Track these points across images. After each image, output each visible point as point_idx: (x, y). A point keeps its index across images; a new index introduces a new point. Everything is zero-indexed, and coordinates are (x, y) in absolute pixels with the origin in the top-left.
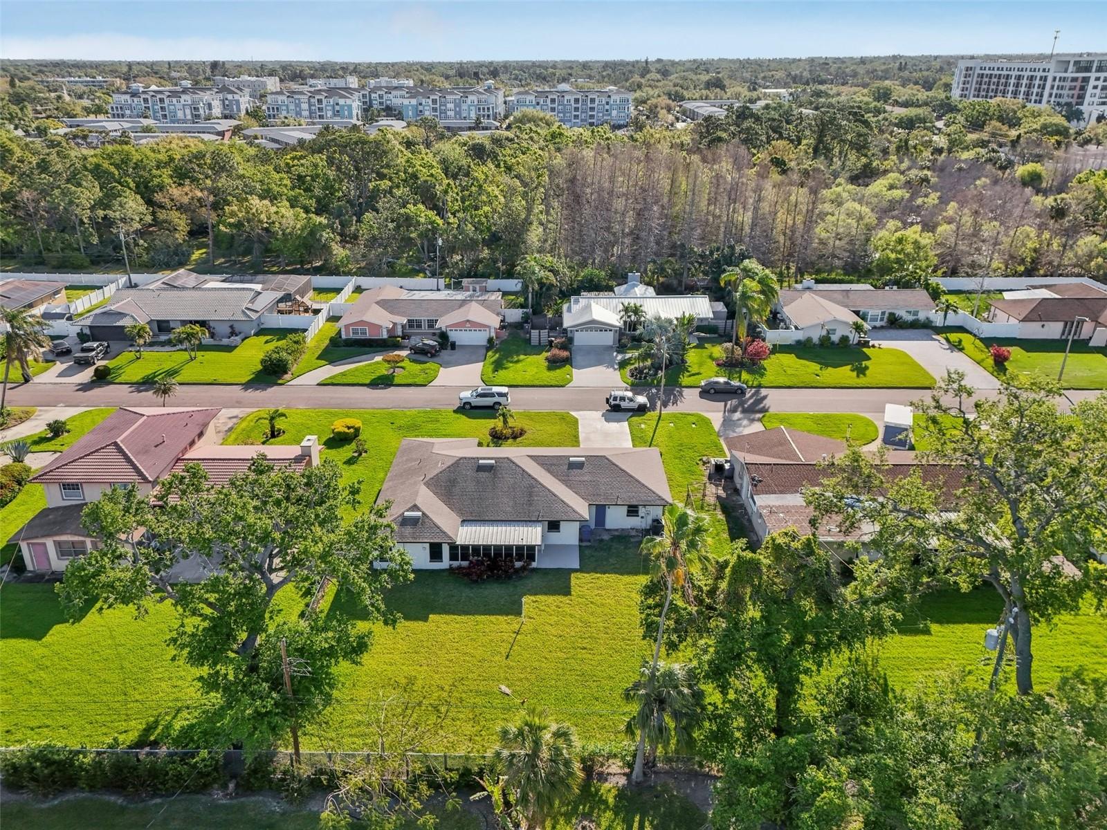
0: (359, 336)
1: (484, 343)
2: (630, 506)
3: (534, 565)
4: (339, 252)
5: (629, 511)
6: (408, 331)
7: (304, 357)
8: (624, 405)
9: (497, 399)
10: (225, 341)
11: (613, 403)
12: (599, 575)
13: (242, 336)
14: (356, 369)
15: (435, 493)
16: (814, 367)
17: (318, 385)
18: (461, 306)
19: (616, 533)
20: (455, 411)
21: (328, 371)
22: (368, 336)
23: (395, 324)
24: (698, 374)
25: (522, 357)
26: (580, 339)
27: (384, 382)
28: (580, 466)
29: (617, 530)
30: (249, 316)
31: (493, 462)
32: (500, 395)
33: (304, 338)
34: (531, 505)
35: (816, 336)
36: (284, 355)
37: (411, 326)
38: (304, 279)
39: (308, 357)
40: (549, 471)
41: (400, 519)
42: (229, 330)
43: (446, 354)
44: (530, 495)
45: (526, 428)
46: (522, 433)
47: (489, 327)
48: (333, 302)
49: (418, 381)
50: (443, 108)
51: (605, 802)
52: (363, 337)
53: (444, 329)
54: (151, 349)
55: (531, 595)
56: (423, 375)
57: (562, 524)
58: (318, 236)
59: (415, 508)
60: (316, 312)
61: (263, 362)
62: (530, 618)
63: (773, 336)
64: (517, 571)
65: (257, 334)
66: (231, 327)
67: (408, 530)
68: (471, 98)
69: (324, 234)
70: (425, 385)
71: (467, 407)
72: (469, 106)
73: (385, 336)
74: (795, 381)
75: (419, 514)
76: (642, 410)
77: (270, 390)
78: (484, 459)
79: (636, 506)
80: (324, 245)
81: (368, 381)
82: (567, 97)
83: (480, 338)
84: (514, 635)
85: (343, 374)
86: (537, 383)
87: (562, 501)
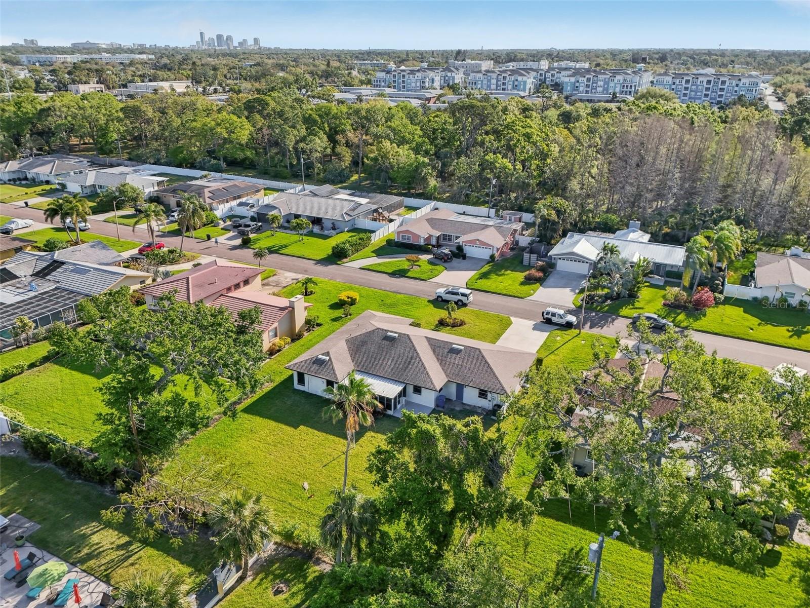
0: (406, 241)
1: (488, 258)
2: (481, 390)
3: (391, 413)
4: (433, 182)
5: (480, 394)
6: (441, 242)
7: (366, 249)
8: (554, 319)
9: (460, 297)
10: (326, 233)
11: (546, 316)
13: (338, 231)
14: (389, 263)
15: (349, 348)
16: (754, 321)
17: (360, 268)
19: (468, 408)
20: (429, 301)
21: (374, 261)
22: (411, 242)
23: (431, 236)
24: (642, 308)
25: (509, 272)
26: (561, 265)
27: (400, 273)
28: (458, 352)
29: (471, 405)
30: (344, 218)
31: (397, 335)
32: (463, 295)
33: (369, 239)
34: (404, 370)
35: (773, 295)
36: (347, 246)
37: (444, 239)
38: (398, 199)
40: (434, 351)
41: (315, 359)
42: (332, 226)
43: (456, 262)
44: (408, 364)
45: (466, 320)
46: (462, 323)
47: (493, 246)
48: (406, 216)
49: (422, 277)
50: (595, 85)
51: (305, 577)
52: (408, 242)
53: (461, 244)
54: (284, 231)
56: (429, 273)
57: (423, 390)
58: (419, 170)
59: (327, 354)
60: (391, 221)
61: (334, 248)
62: (361, 446)
65: (348, 231)
67: (315, 367)
69: (424, 170)
70: (425, 280)
71: (440, 299)
73: (422, 243)
74: (725, 329)
75: (327, 358)
76: (569, 325)
77: (330, 267)
78: (392, 332)
79: (486, 391)
80: (423, 178)
81: (390, 271)
82: (701, 79)
83: (485, 254)
85: (379, 264)
86: (504, 292)
87: (428, 373)
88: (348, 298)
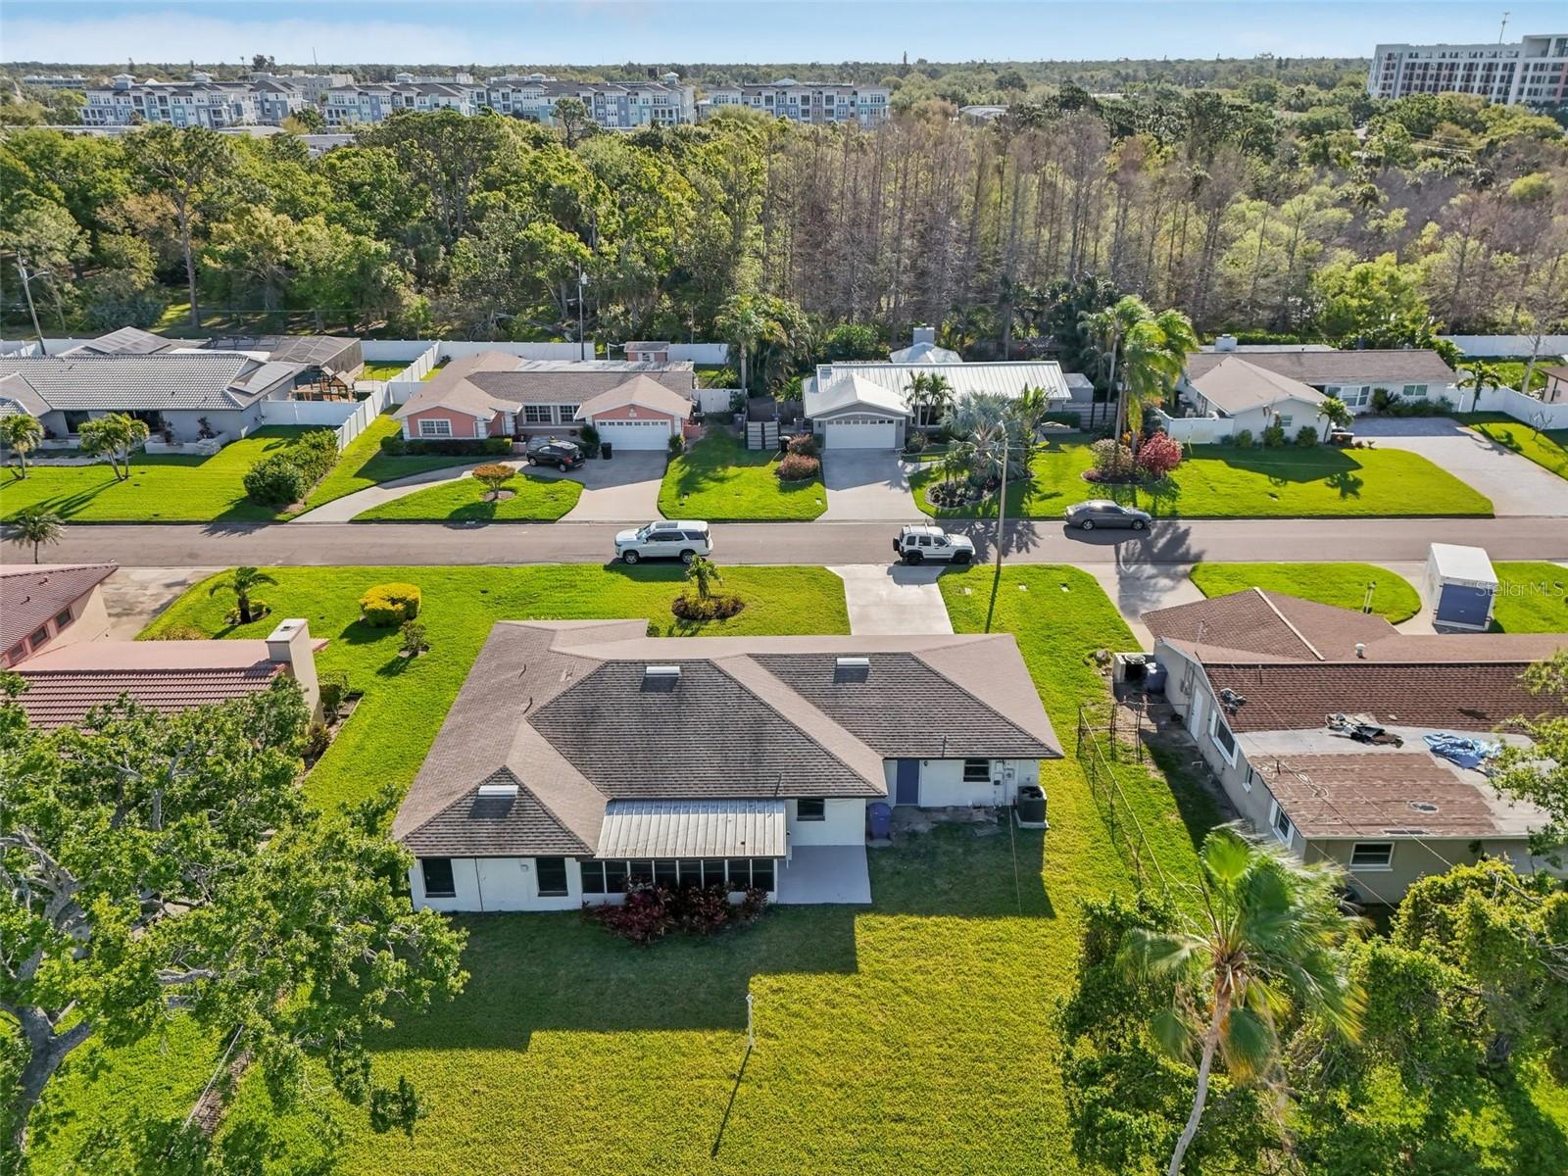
0: (436, 436)
1: (664, 446)
2: (969, 761)
3: (772, 897)
4: (413, 301)
5: (967, 771)
6: (526, 426)
7: (333, 473)
8: (928, 552)
9: (686, 544)
10: (189, 448)
11: (907, 548)
12: (916, 920)
13: (223, 438)
14: (426, 493)
15: (551, 740)
17: (352, 522)
18: (621, 382)
19: (943, 817)
20: (607, 568)
21: (374, 497)
22: (451, 436)
23: (500, 414)
24: (1056, 495)
25: (732, 470)
26: (837, 437)
27: (477, 516)
28: (860, 674)
29: (944, 810)
30: (234, 403)
31: (676, 669)
32: (695, 536)
33: (333, 442)
34: (759, 762)
35: (1257, 427)
36: (289, 468)
37: (531, 419)
38: (347, 343)
39: (338, 474)
40: (796, 689)
41: (470, 802)
42: (199, 427)
43: (593, 466)
44: (758, 740)
45: (744, 597)
46: (737, 607)
47: (671, 417)
48: (394, 380)
49: (539, 512)
50: (600, 111)
52: (443, 438)
53: (589, 422)
54: (49, 461)
55: (767, 973)
56: (550, 503)
57: (830, 807)
58: (374, 272)
59: (504, 775)
60: (362, 396)
61: (249, 481)
62: (768, 1035)
63: (1180, 431)
64: (732, 912)
65: (251, 436)
66: (203, 421)
67: (487, 828)
68: (643, 95)
69: (385, 270)
70: (553, 521)
71: (631, 559)
72: (641, 108)
73: (483, 434)
74: (1233, 506)
75: (513, 789)
76: (962, 561)
77: (258, 532)
78: (658, 663)
79: (984, 761)
80: (386, 289)
81: (445, 515)
82: (790, 95)
83: (655, 438)
84: (730, 1085)
85: (401, 502)
86: (762, 514)
87: (828, 753)
88: (394, 602)
